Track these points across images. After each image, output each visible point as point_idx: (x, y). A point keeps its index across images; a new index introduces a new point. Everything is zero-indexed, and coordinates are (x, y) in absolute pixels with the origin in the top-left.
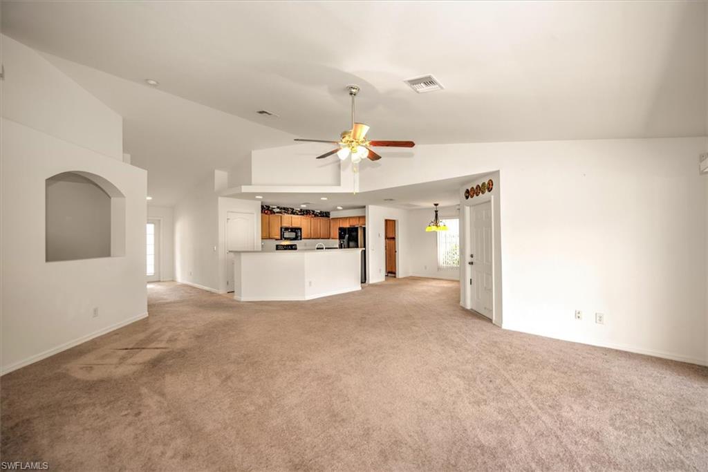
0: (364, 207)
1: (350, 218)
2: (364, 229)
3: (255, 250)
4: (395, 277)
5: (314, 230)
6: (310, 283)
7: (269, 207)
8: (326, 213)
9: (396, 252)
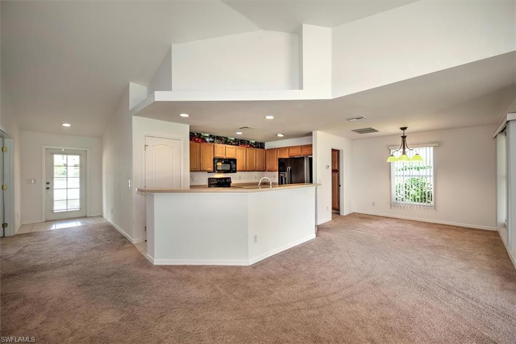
0: (310, 134)
1: (289, 148)
2: (311, 160)
3: (182, 189)
4: (339, 214)
5: (249, 162)
6: (256, 237)
7: (200, 135)
8: (261, 143)
9: (339, 186)
